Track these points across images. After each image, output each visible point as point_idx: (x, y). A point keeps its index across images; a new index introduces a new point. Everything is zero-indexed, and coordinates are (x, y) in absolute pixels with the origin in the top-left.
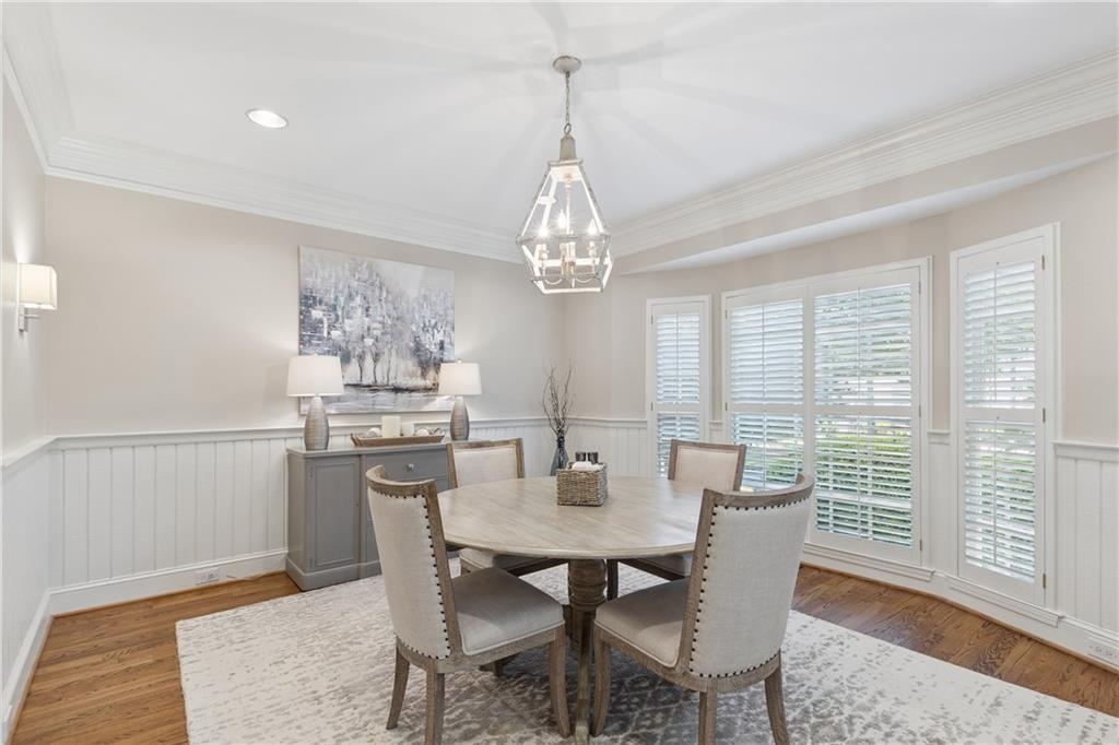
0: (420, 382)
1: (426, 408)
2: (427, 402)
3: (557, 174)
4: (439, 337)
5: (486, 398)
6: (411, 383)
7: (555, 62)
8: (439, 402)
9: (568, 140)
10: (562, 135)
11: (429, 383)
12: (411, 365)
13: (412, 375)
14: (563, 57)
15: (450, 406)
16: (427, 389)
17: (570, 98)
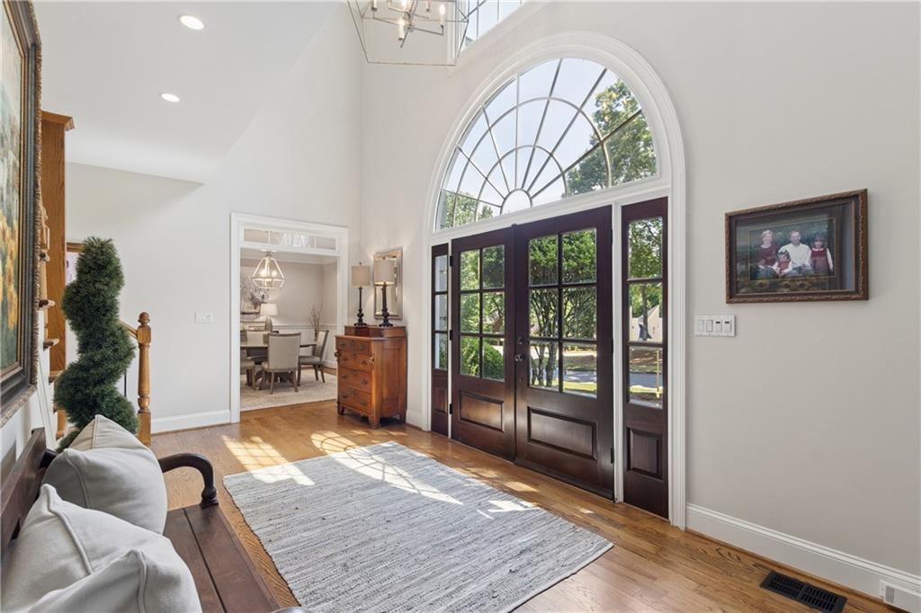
0: (254, 311)
1: (258, 320)
2: (257, 318)
4: (262, 293)
5: (279, 316)
6: (250, 311)
8: (262, 318)
11: (257, 311)
12: (250, 304)
13: (251, 308)
15: (265, 320)
16: (256, 313)
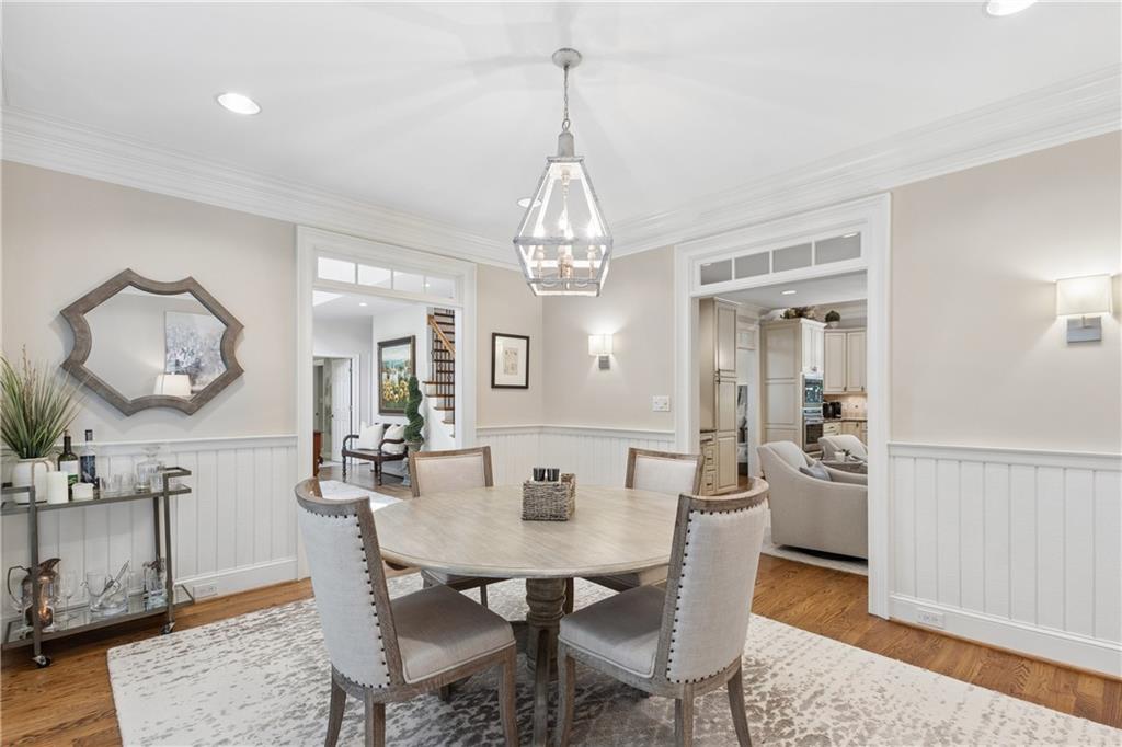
3: (556, 170)
7: (553, 56)
9: (566, 135)
10: (561, 131)
14: (565, 50)
17: (568, 92)
